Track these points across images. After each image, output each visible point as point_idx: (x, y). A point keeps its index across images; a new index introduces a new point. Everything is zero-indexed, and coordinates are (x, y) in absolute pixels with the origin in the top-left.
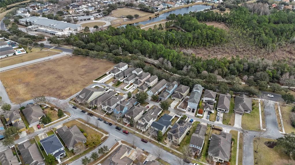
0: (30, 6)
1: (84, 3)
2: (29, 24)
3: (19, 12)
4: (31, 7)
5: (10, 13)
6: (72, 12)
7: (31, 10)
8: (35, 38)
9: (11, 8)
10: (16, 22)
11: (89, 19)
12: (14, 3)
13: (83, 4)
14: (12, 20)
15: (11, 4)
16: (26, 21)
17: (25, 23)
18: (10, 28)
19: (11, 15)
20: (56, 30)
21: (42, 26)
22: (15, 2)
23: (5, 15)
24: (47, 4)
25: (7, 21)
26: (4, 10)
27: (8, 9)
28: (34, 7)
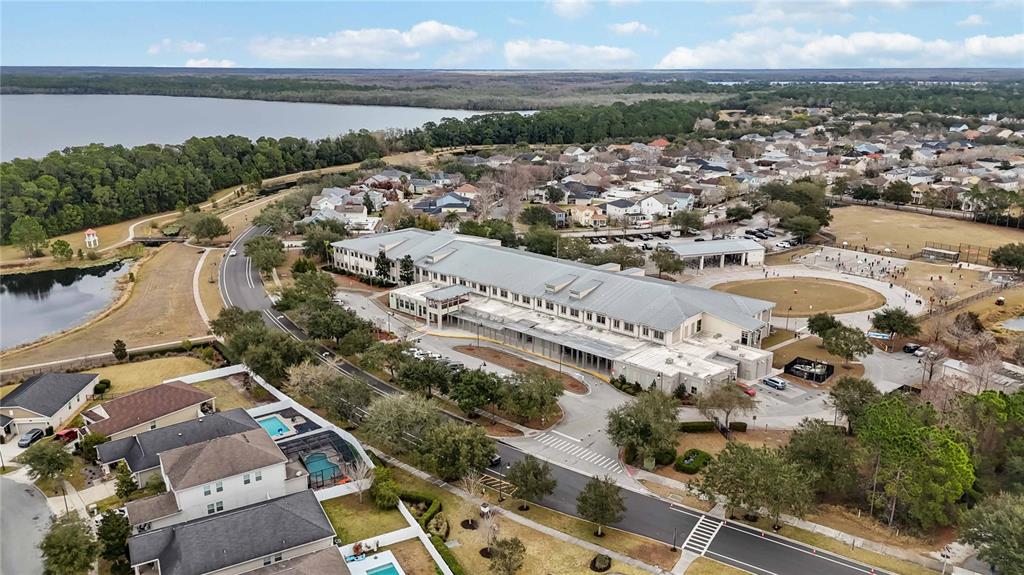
0: (370, 181)
1: (615, 177)
2: (396, 272)
3: (323, 206)
4: (374, 186)
5: (280, 205)
6: (592, 213)
7: (378, 198)
8: (494, 398)
9: (278, 190)
10: (317, 257)
11: (733, 259)
12: (289, 171)
13: (614, 183)
14: (294, 245)
15: (277, 174)
16: (382, 255)
17: (371, 266)
18: (285, 296)
19: (286, 216)
20: (600, 330)
21: (483, 288)
22: (297, 166)
23: (259, 214)
24: (437, 177)
25: (267, 247)
26: (247, 194)
27: (264, 193)
28: (388, 186)
